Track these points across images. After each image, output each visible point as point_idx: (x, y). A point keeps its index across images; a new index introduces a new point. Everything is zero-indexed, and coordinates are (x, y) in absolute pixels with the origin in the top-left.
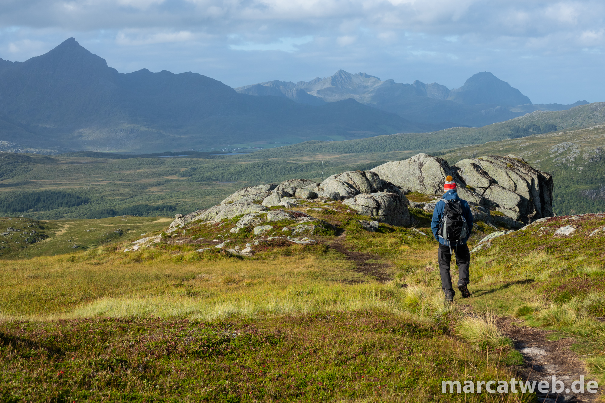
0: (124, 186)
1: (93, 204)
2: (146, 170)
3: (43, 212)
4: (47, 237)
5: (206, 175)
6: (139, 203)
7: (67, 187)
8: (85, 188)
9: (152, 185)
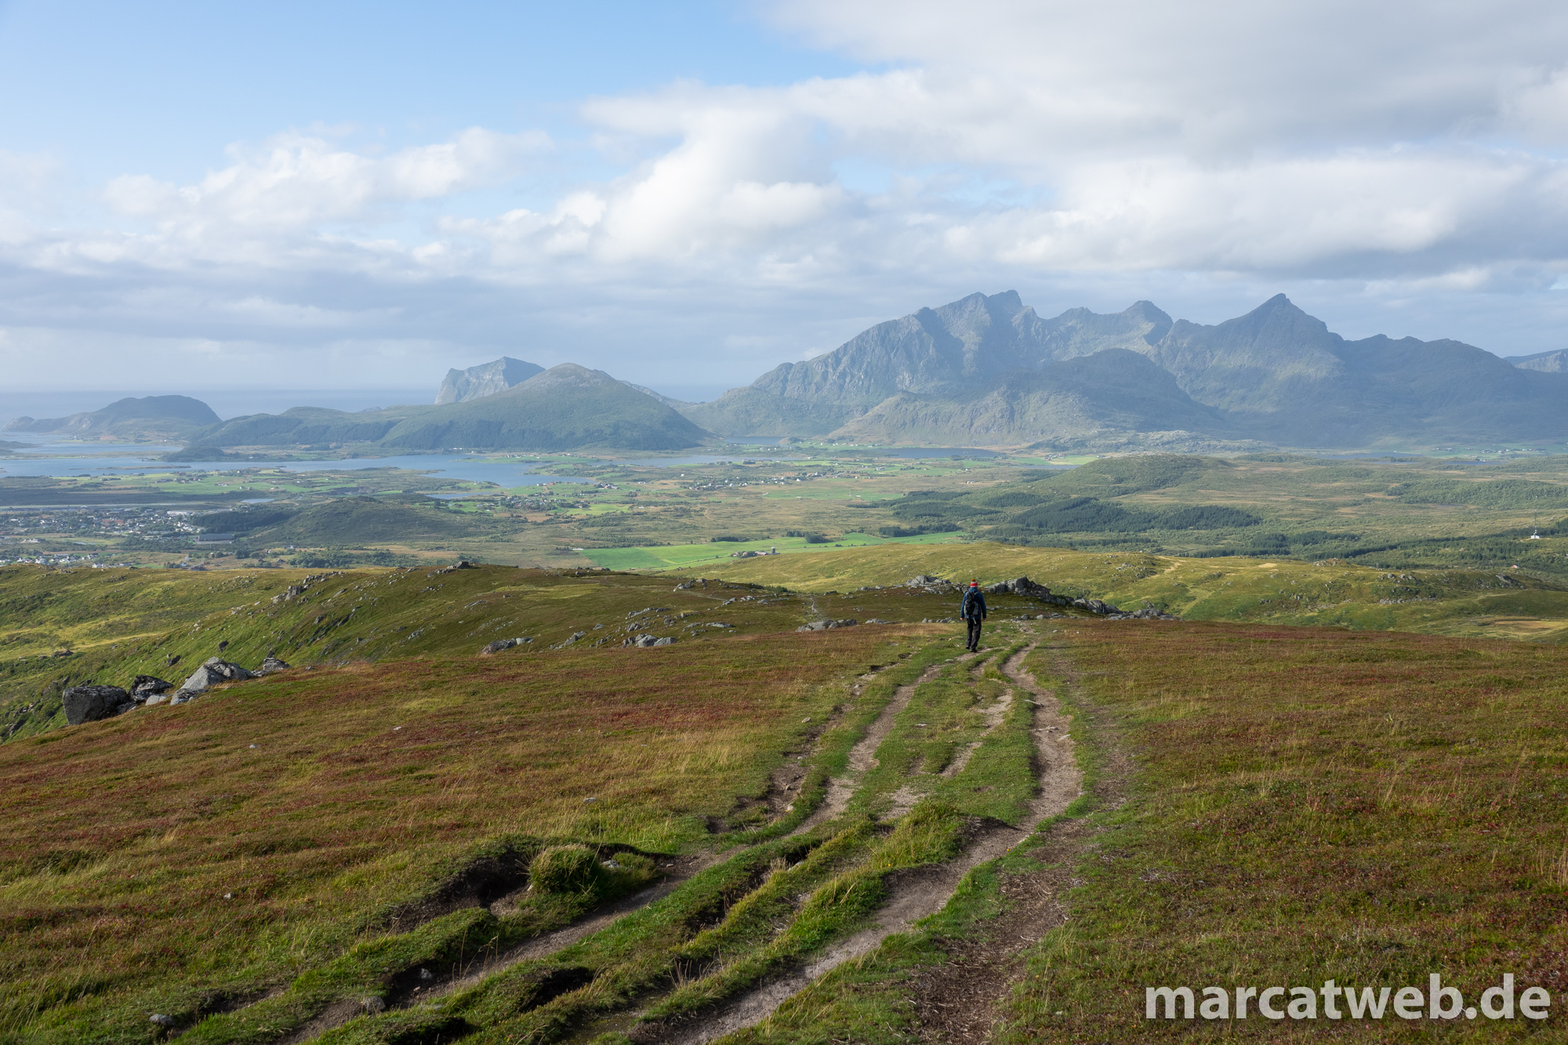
0: (1308, 504)
1: (1264, 525)
2: (1344, 484)
3: (1203, 532)
5: (1422, 493)
6: (1317, 529)
7: (1239, 502)
8: (1260, 504)
9: (1345, 505)
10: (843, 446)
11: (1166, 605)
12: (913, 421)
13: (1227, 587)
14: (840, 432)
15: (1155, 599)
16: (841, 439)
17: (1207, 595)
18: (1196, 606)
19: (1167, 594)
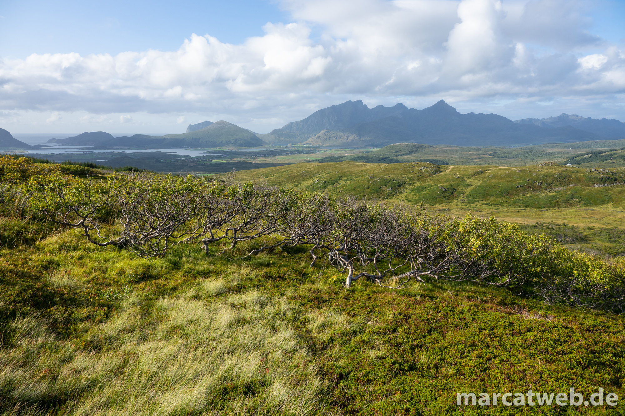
2: (473, 152)
4: (442, 172)
5: (501, 155)
7: (439, 158)
10: (308, 146)
11: (454, 189)
12: (329, 138)
13: (489, 178)
14: (307, 142)
15: (447, 186)
16: (307, 144)
17: (479, 183)
18: (474, 189)
19: (453, 183)
